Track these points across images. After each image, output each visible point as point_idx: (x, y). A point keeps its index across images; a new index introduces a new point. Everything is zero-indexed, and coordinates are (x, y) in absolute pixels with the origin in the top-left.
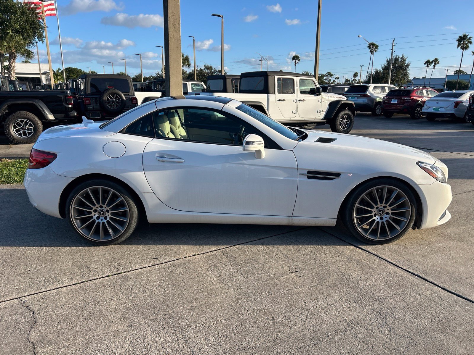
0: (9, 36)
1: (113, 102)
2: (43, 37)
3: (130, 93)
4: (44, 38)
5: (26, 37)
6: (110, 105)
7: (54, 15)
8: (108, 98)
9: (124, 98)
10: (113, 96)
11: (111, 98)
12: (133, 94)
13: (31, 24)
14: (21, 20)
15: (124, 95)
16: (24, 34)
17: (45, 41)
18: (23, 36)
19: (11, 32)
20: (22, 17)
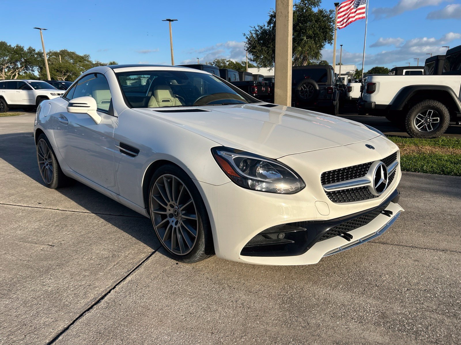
0: (303, 42)
1: (306, 91)
2: (333, 39)
3: (326, 83)
4: (333, 41)
5: (317, 41)
6: (303, 95)
7: (363, 18)
8: (302, 88)
9: (318, 88)
10: (307, 86)
11: (304, 87)
12: (329, 84)
13: (323, 29)
14: (315, 26)
15: (319, 85)
16: (316, 39)
17: (333, 43)
18: (315, 40)
19: (305, 38)
20: (316, 23)
